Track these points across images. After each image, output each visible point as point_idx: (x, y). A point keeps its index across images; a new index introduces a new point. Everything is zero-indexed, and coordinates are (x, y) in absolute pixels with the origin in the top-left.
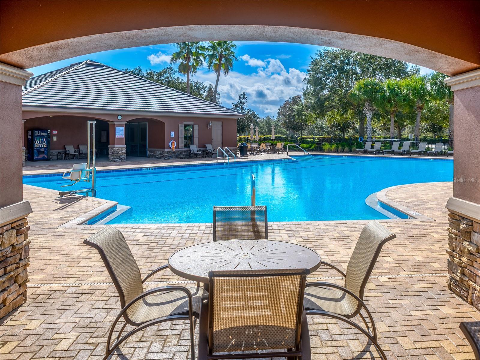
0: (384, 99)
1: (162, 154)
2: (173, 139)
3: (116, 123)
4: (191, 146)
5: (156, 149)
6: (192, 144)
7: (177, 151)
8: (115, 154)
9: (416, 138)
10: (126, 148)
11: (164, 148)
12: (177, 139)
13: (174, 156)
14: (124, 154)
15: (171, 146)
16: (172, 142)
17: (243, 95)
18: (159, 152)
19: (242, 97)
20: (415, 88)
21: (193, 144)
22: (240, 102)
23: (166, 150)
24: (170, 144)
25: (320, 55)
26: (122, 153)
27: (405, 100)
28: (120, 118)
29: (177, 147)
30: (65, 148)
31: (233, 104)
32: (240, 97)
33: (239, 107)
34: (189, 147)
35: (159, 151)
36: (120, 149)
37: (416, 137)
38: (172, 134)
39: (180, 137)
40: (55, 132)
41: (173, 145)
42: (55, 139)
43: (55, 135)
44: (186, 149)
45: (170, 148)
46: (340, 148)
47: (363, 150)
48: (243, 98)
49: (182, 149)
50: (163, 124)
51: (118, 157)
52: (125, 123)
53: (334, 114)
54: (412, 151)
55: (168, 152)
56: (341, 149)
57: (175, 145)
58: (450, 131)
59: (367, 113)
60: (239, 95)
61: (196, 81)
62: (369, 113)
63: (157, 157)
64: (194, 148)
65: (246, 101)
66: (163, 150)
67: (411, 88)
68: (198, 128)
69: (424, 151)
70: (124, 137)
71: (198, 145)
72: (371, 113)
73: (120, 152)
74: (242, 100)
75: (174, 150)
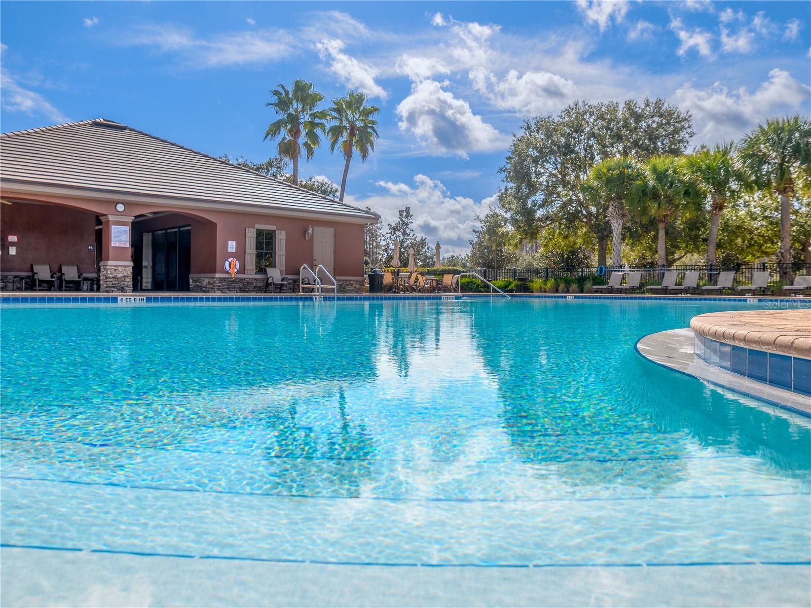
0: (644, 193)
1: (211, 284)
2: (232, 255)
3: (111, 218)
4: (269, 270)
5: (202, 275)
6: (272, 265)
7: (241, 279)
8: (109, 278)
9: (711, 265)
10: (133, 268)
11: (215, 272)
12: (240, 254)
13: (234, 288)
14: (128, 280)
15: (228, 268)
16: (230, 260)
17: (406, 211)
18: (207, 280)
19: (405, 214)
20: (708, 168)
21: (275, 267)
22: (401, 222)
23: (217, 275)
24: (227, 264)
25: (528, 128)
26: (125, 277)
27: (687, 193)
28: (120, 208)
29: (242, 270)
30: (32, 270)
31: (389, 225)
32: (400, 215)
33: (399, 230)
34: (265, 272)
35: (207, 278)
36: (120, 269)
37: (710, 263)
38: (232, 246)
39: (247, 252)
40: (13, 238)
41: (231, 266)
42: (13, 251)
43: (13, 244)
44: (259, 276)
45: (227, 272)
46: (562, 286)
47: (605, 287)
48: (407, 217)
49: (251, 274)
50: (213, 225)
51: (115, 284)
52: (131, 219)
53: (553, 236)
54: (704, 288)
55: (221, 280)
56: (564, 288)
57: (238, 267)
58: (782, 251)
59: (613, 222)
60: (400, 211)
61: (321, 181)
62: (617, 221)
63: (204, 289)
64: (275, 274)
65: (411, 220)
66: (211, 275)
67: (699, 169)
68: (284, 237)
69: (729, 288)
70: (128, 245)
71: (284, 268)
72: (621, 222)
73: (120, 275)
74: (404, 219)
75: (233, 275)
